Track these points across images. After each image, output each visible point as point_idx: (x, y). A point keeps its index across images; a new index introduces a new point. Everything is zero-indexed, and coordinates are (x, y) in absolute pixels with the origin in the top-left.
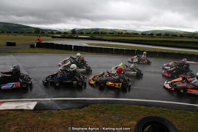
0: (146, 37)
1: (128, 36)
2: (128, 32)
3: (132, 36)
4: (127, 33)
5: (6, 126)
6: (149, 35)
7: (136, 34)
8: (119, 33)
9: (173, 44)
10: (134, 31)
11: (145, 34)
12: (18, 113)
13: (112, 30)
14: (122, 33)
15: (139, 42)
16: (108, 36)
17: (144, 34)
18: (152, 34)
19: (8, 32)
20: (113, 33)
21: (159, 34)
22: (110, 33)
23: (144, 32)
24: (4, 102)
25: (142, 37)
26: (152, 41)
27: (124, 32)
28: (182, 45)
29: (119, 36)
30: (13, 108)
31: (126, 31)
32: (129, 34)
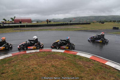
5: (109, 75)
12: (116, 71)
19: (113, 21)
24: (108, 61)
30: (113, 67)
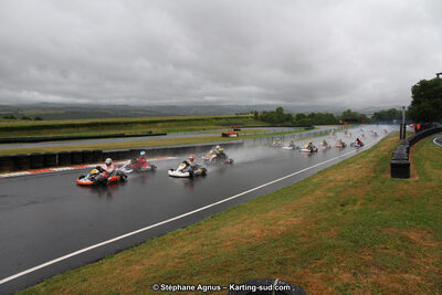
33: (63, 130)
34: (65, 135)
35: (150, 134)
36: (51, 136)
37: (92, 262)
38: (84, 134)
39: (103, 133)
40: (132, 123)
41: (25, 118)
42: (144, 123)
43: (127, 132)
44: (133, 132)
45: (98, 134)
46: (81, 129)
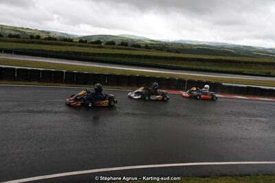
0: (88, 46)
1: (51, 44)
2: (51, 35)
3: (60, 45)
4: (50, 38)
6: (92, 43)
7: (67, 41)
8: (32, 37)
9: (135, 60)
10: (65, 34)
11: (86, 42)
13: (15, 29)
14: (38, 37)
15: (74, 56)
16: (5, 41)
17: (83, 41)
18: (98, 42)
20: (17, 36)
21: (111, 43)
22: (10, 36)
23: (84, 37)
25: (79, 46)
26: (100, 54)
27: (43, 36)
28: (148, 62)
29: (33, 43)
31: (48, 33)
32: (55, 39)
33: (194, 63)
34: (194, 67)
35: (268, 75)
36: (184, 66)
37: (200, 177)
38: (208, 68)
39: (224, 69)
40: (252, 63)
41: (169, 51)
42: (264, 64)
43: (246, 70)
44: (252, 71)
45: (220, 69)
46: (207, 63)
